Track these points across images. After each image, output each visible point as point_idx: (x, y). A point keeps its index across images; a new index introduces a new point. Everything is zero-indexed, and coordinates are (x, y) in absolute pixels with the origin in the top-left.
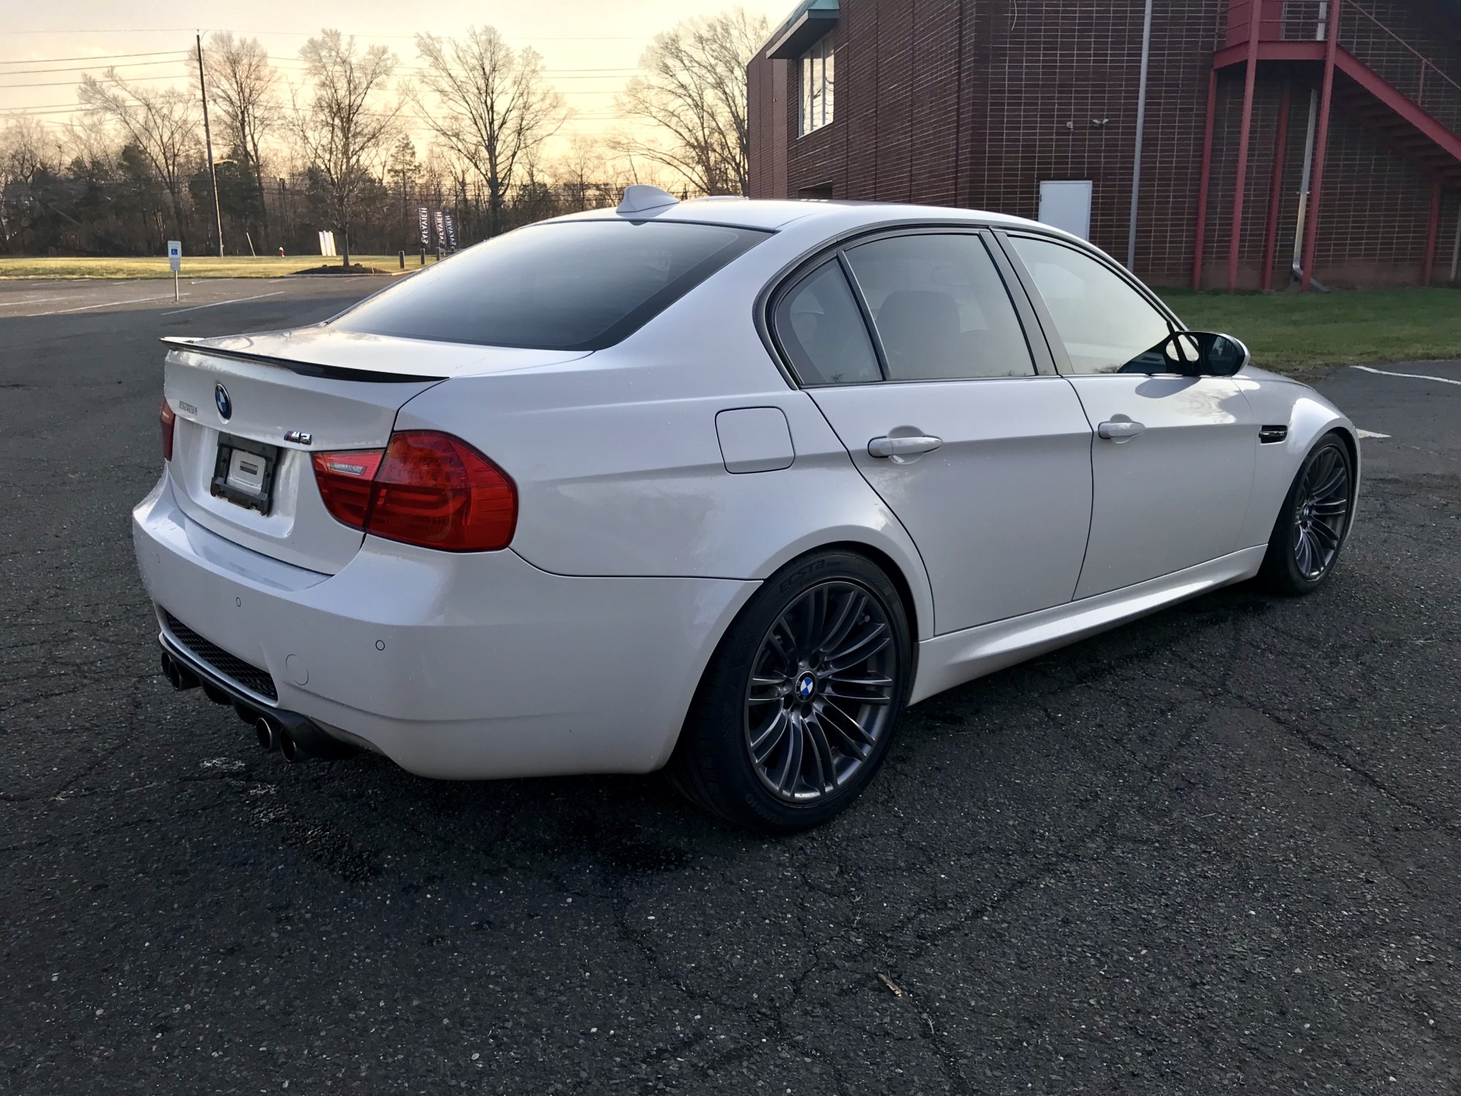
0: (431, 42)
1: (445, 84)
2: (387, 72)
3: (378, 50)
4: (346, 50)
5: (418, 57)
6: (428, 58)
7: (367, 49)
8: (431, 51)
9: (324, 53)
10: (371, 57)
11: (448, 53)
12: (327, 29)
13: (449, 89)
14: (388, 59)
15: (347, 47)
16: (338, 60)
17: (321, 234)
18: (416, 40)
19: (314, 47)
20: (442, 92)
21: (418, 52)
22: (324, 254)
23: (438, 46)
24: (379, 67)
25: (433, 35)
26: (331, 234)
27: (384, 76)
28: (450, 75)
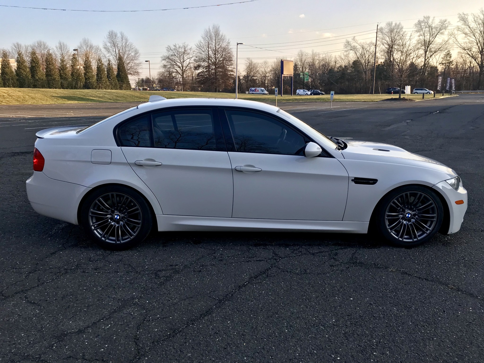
0: (464, 16)
1: (467, 30)
2: (445, 28)
3: (443, 21)
4: (431, 22)
5: (458, 22)
6: (462, 22)
7: (439, 21)
8: (464, 19)
9: (423, 24)
10: (440, 24)
11: (470, 19)
12: (426, 16)
13: (469, 32)
14: (446, 24)
15: (432, 21)
16: (428, 26)
17: (406, 87)
18: (458, 16)
19: (420, 23)
20: (466, 34)
21: (458, 20)
22: (406, 93)
23: (466, 17)
24: (443, 26)
25: (465, 13)
26: (410, 87)
27: (444, 30)
28: (469, 27)
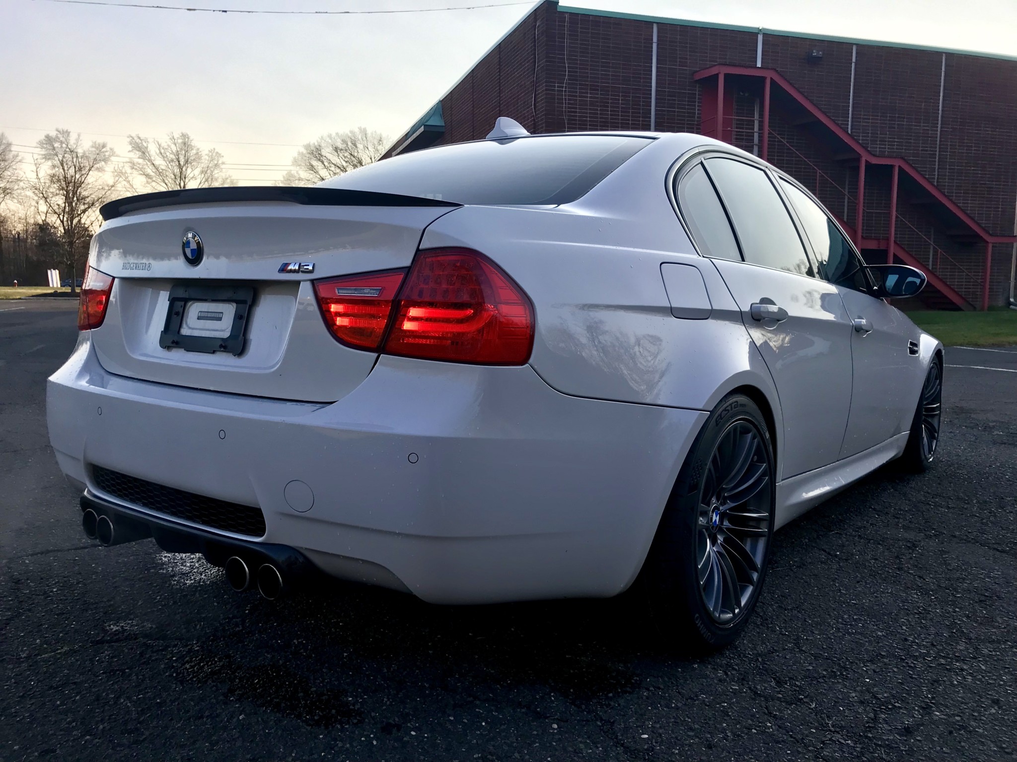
0: (140, 141)
1: (150, 170)
2: (106, 160)
3: (99, 145)
4: (74, 144)
5: (129, 151)
6: (137, 152)
7: (91, 144)
8: (139, 147)
9: (56, 145)
10: (94, 149)
11: (153, 149)
12: (60, 128)
13: (153, 174)
14: (107, 151)
15: (75, 142)
16: (68, 150)
17: (49, 272)
18: (129, 140)
19: (49, 140)
20: (147, 176)
21: (130, 148)
22: (51, 285)
23: (145, 145)
24: (100, 155)
25: (142, 136)
26: (57, 271)
27: (103, 163)
28: (153, 164)
